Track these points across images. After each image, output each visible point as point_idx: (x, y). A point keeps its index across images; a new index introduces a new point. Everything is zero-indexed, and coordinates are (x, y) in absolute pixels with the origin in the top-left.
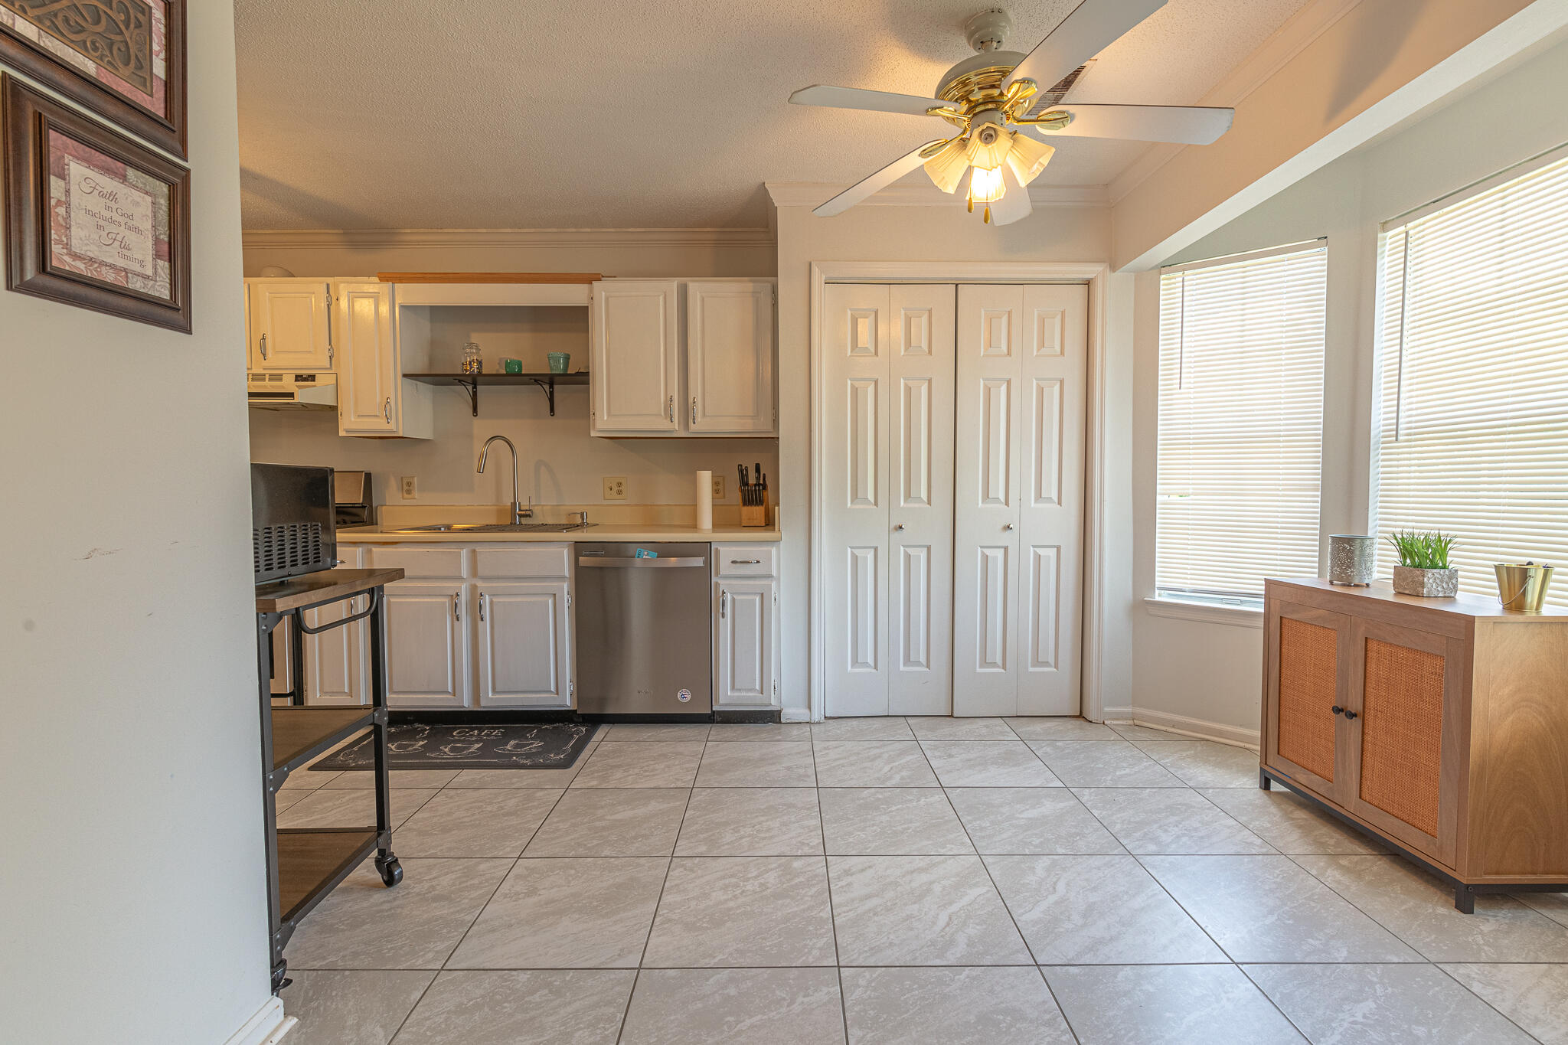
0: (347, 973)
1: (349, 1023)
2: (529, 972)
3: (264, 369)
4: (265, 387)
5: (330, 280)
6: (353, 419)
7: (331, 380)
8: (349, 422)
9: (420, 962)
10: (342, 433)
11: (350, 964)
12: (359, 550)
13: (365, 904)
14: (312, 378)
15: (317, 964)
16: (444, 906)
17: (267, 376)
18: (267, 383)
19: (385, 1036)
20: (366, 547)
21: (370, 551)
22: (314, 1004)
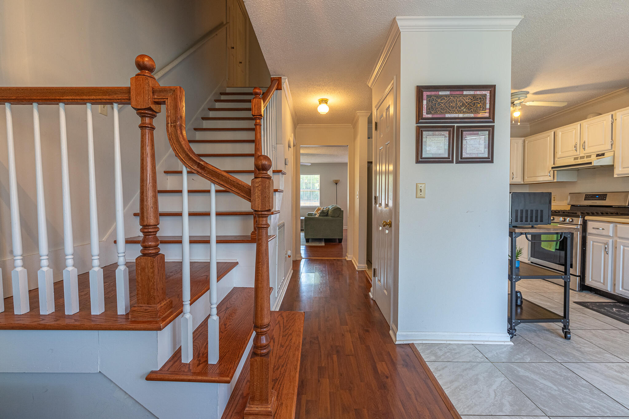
0: (533, 346)
1: (524, 353)
2: (588, 383)
3: (585, 154)
4: (585, 161)
5: (613, 113)
6: (620, 169)
7: (612, 154)
8: (618, 171)
9: (555, 357)
10: (615, 176)
11: (536, 345)
12: (611, 225)
13: (554, 338)
14: (603, 154)
15: (528, 340)
16: (579, 353)
17: (585, 157)
18: (585, 159)
19: (529, 361)
20: (614, 224)
21: (616, 226)
22: (520, 345)
